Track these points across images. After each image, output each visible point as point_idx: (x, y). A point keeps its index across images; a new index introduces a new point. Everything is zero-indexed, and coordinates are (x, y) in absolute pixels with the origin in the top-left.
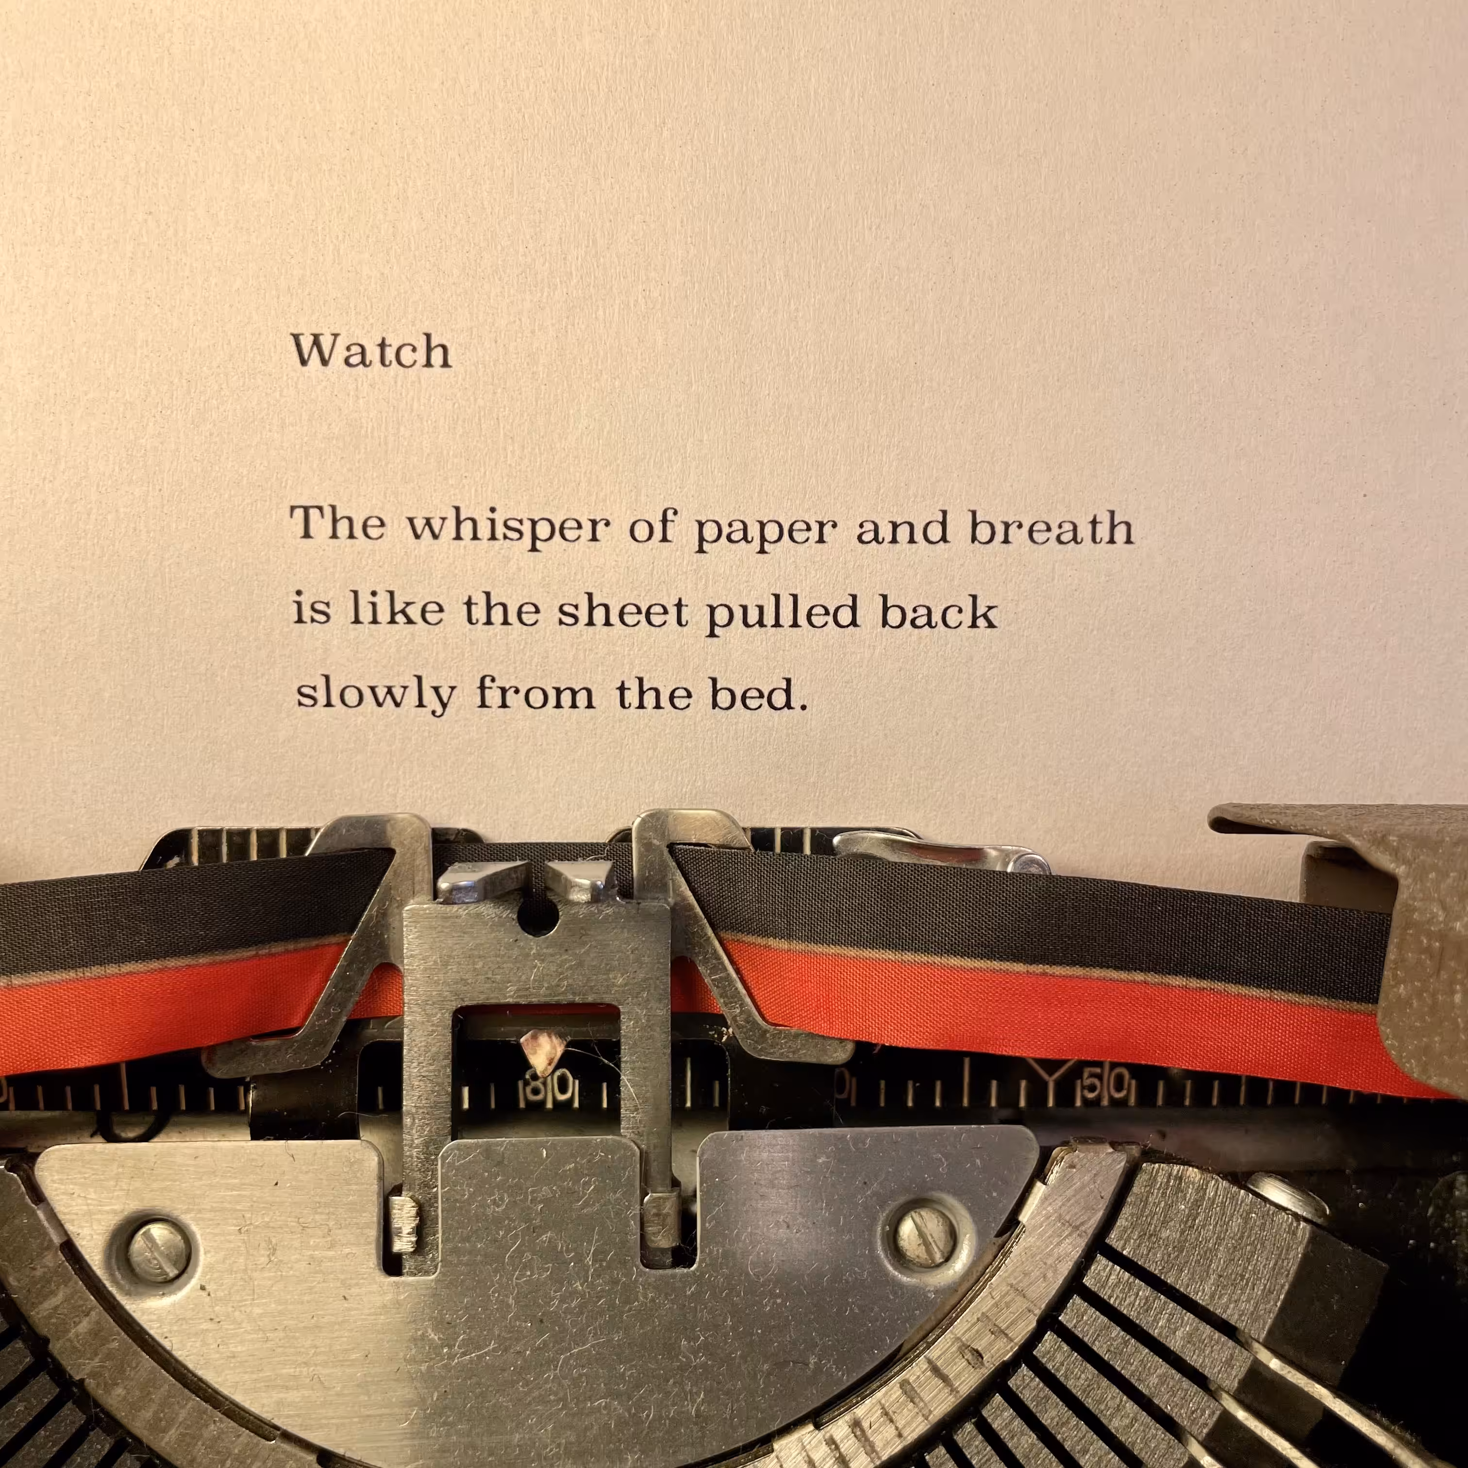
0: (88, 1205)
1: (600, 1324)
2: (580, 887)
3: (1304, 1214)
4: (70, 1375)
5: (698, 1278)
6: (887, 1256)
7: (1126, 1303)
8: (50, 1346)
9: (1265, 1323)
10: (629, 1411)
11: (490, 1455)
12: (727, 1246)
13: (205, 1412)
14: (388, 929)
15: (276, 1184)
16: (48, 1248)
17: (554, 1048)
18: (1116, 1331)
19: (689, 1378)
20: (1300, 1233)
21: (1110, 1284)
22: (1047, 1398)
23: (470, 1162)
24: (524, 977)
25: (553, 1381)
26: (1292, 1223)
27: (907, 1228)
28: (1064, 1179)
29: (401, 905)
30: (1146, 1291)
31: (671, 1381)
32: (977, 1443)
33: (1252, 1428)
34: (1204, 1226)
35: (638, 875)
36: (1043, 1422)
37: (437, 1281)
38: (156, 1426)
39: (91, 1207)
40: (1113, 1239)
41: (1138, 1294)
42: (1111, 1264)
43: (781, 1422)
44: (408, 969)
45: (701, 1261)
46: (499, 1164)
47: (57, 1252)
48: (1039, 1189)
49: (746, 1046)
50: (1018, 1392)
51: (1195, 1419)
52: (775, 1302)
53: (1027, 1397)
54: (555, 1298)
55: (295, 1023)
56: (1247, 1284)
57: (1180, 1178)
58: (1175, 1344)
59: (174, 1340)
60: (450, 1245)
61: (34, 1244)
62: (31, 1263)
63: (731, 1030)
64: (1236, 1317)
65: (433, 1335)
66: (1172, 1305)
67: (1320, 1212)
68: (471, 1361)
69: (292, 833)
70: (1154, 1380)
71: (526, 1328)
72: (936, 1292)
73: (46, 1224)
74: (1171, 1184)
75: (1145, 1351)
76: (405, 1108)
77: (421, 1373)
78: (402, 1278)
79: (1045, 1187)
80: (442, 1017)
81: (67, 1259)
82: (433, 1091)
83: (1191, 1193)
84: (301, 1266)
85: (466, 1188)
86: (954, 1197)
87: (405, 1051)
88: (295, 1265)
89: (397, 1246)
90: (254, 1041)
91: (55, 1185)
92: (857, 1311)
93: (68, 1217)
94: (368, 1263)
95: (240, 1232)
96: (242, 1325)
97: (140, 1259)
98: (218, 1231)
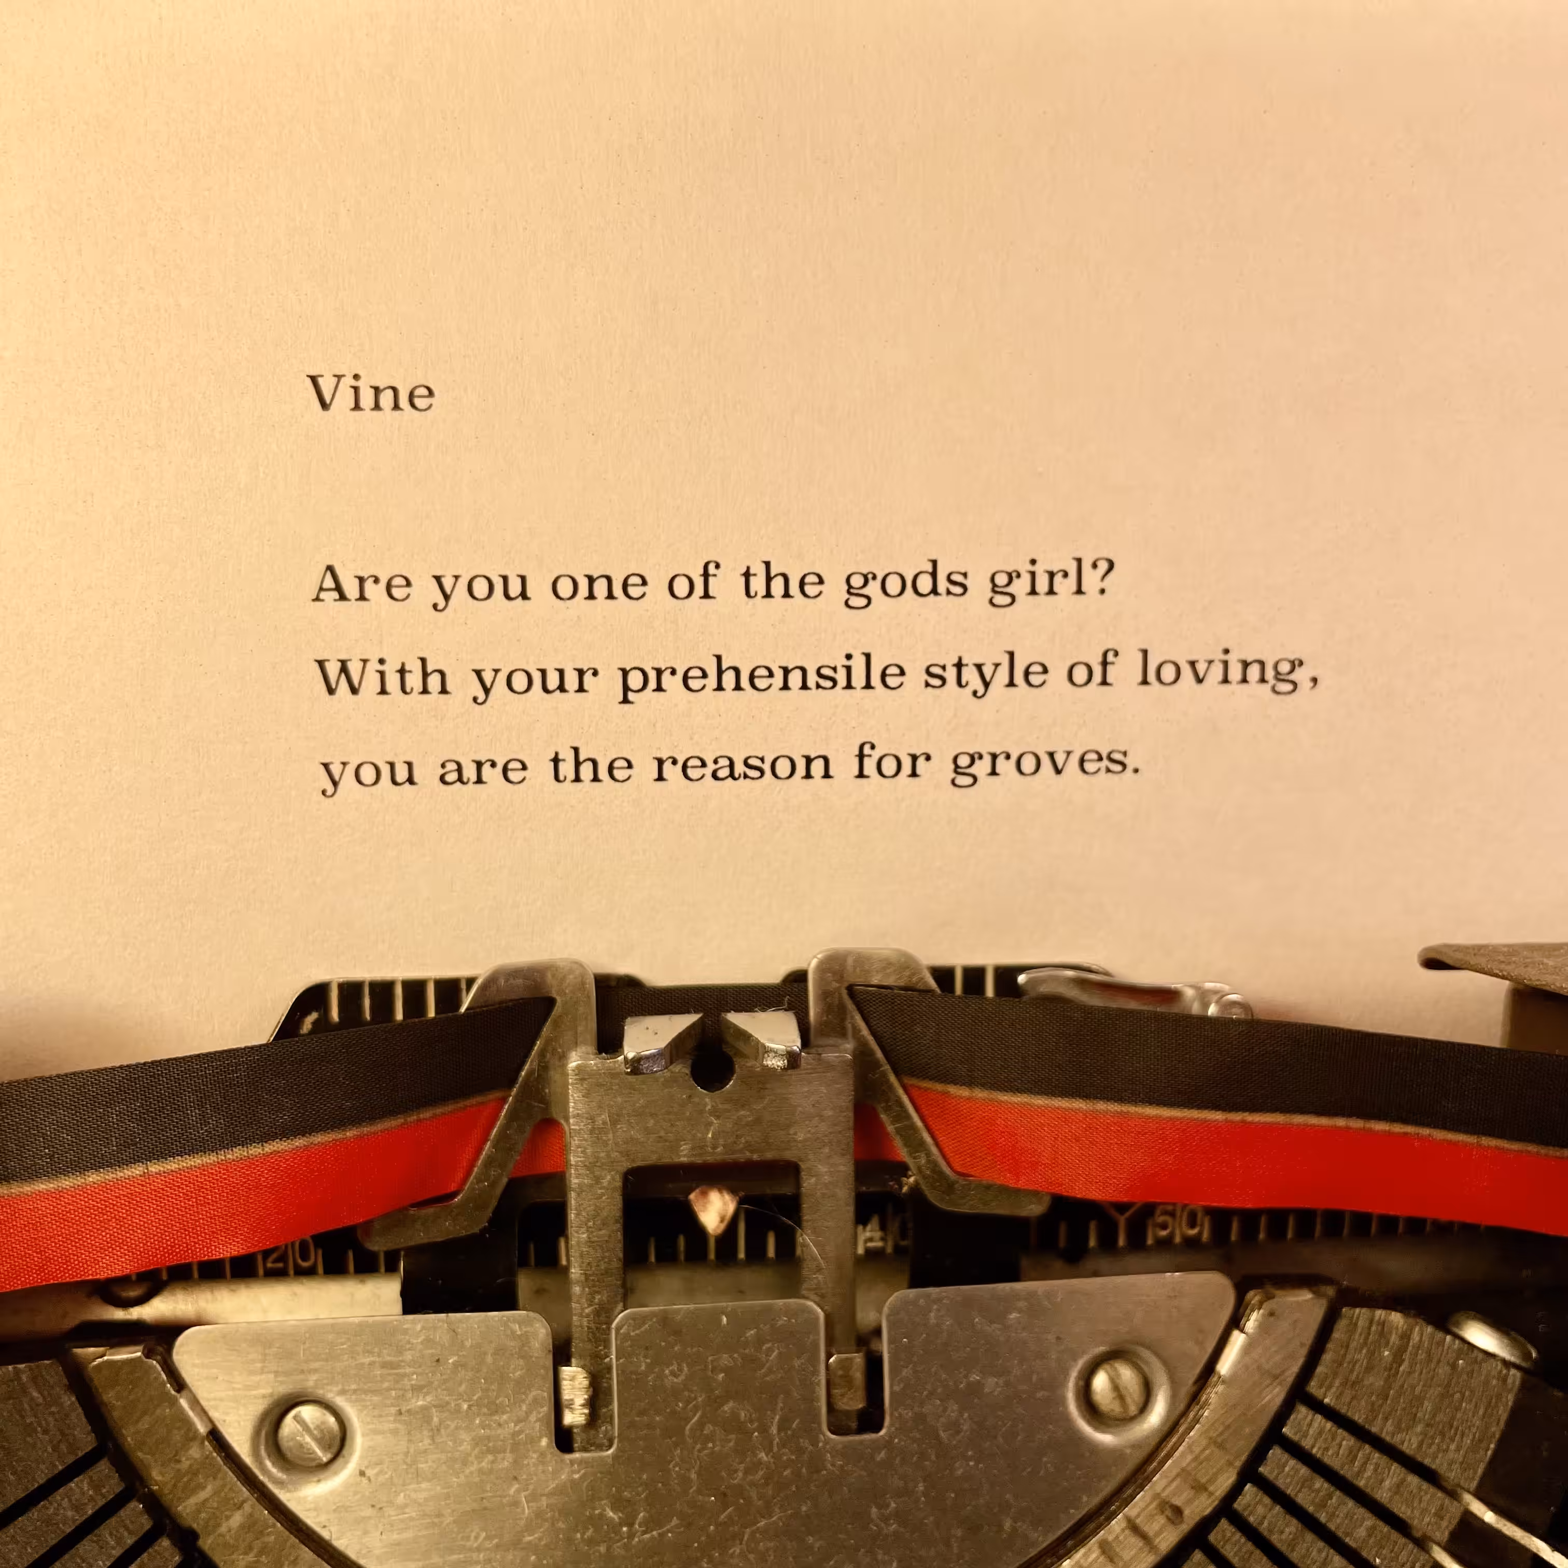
0: (234, 1389)
1: (786, 1495)
2: (776, 1053)
3: (1513, 1359)
5: (888, 1444)
6: (1080, 1412)
7: (1330, 1453)
8: (201, 1543)
9: (1475, 1473)
12: (917, 1409)
14: (550, 1084)
15: (438, 1361)
16: (194, 1439)
17: (725, 1204)
18: (1320, 1483)
19: (880, 1548)
20: (1510, 1381)
21: (1311, 1432)
22: (1251, 1554)
23: (646, 1331)
24: (699, 1135)
25: (739, 1555)
26: (1501, 1371)
27: (1100, 1381)
28: (1263, 1328)
29: (563, 1057)
30: (1348, 1441)
31: (862, 1550)
34: (1410, 1373)
37: (615, 1457)
39: (237, 1392)
40: (1313, 1387)
41: (1340, 1445)
42: (1311, 1413)
44: (574, 1129)
45: (892, 1425)
46: (677, 1333)
47: (203, 1443)
48: (1237, 1340)
49: (933, 1197)
50: (1219, 1547)
52: (968, 1465)
53: (1228, 1551)
54: (738, 1469)
55: (453, 1187)
56: (1456, 1434)
57: (1382, 1324)
58: (1383, 1495)
59: (333, 1529)
60: (626, 1419)
61: (177, 1436)
62: (175, 1456)
63: (912, 1180)
64: (1446, 1465)
65: (611, 1514)
66: (1377, 1455)
67: (1526, 1356)
68: (653, 1537)
69: (439, 983)
70: (1362, 1532)
71: (710, 1501)
72: (1132, 1447)
73: (191, 1414)
74: (1374, 1328)
75: (1351, 1503)
76: (573, 1276)
77: (600, 1553)
78: (577, 1455)
79: (1243, 1336)
80: (611, 1180)
81: (214, 1449)
82: (603, 1258)
83: (1394, 1339)
84: (466, 1447)
85: (642, 1359)
86: (1148, 1347)
87: (572, 1216)
88: (461, 1444)
89: (569, 1418)
90: (412, 1211)
91: (196, 1370)
92: (1052, 1470)
93: (212, 1403)
94: (540, 1441)
95: (400, 1413)
96: (407, 1510)
97: (291, 1444)
98: (376, 1412)
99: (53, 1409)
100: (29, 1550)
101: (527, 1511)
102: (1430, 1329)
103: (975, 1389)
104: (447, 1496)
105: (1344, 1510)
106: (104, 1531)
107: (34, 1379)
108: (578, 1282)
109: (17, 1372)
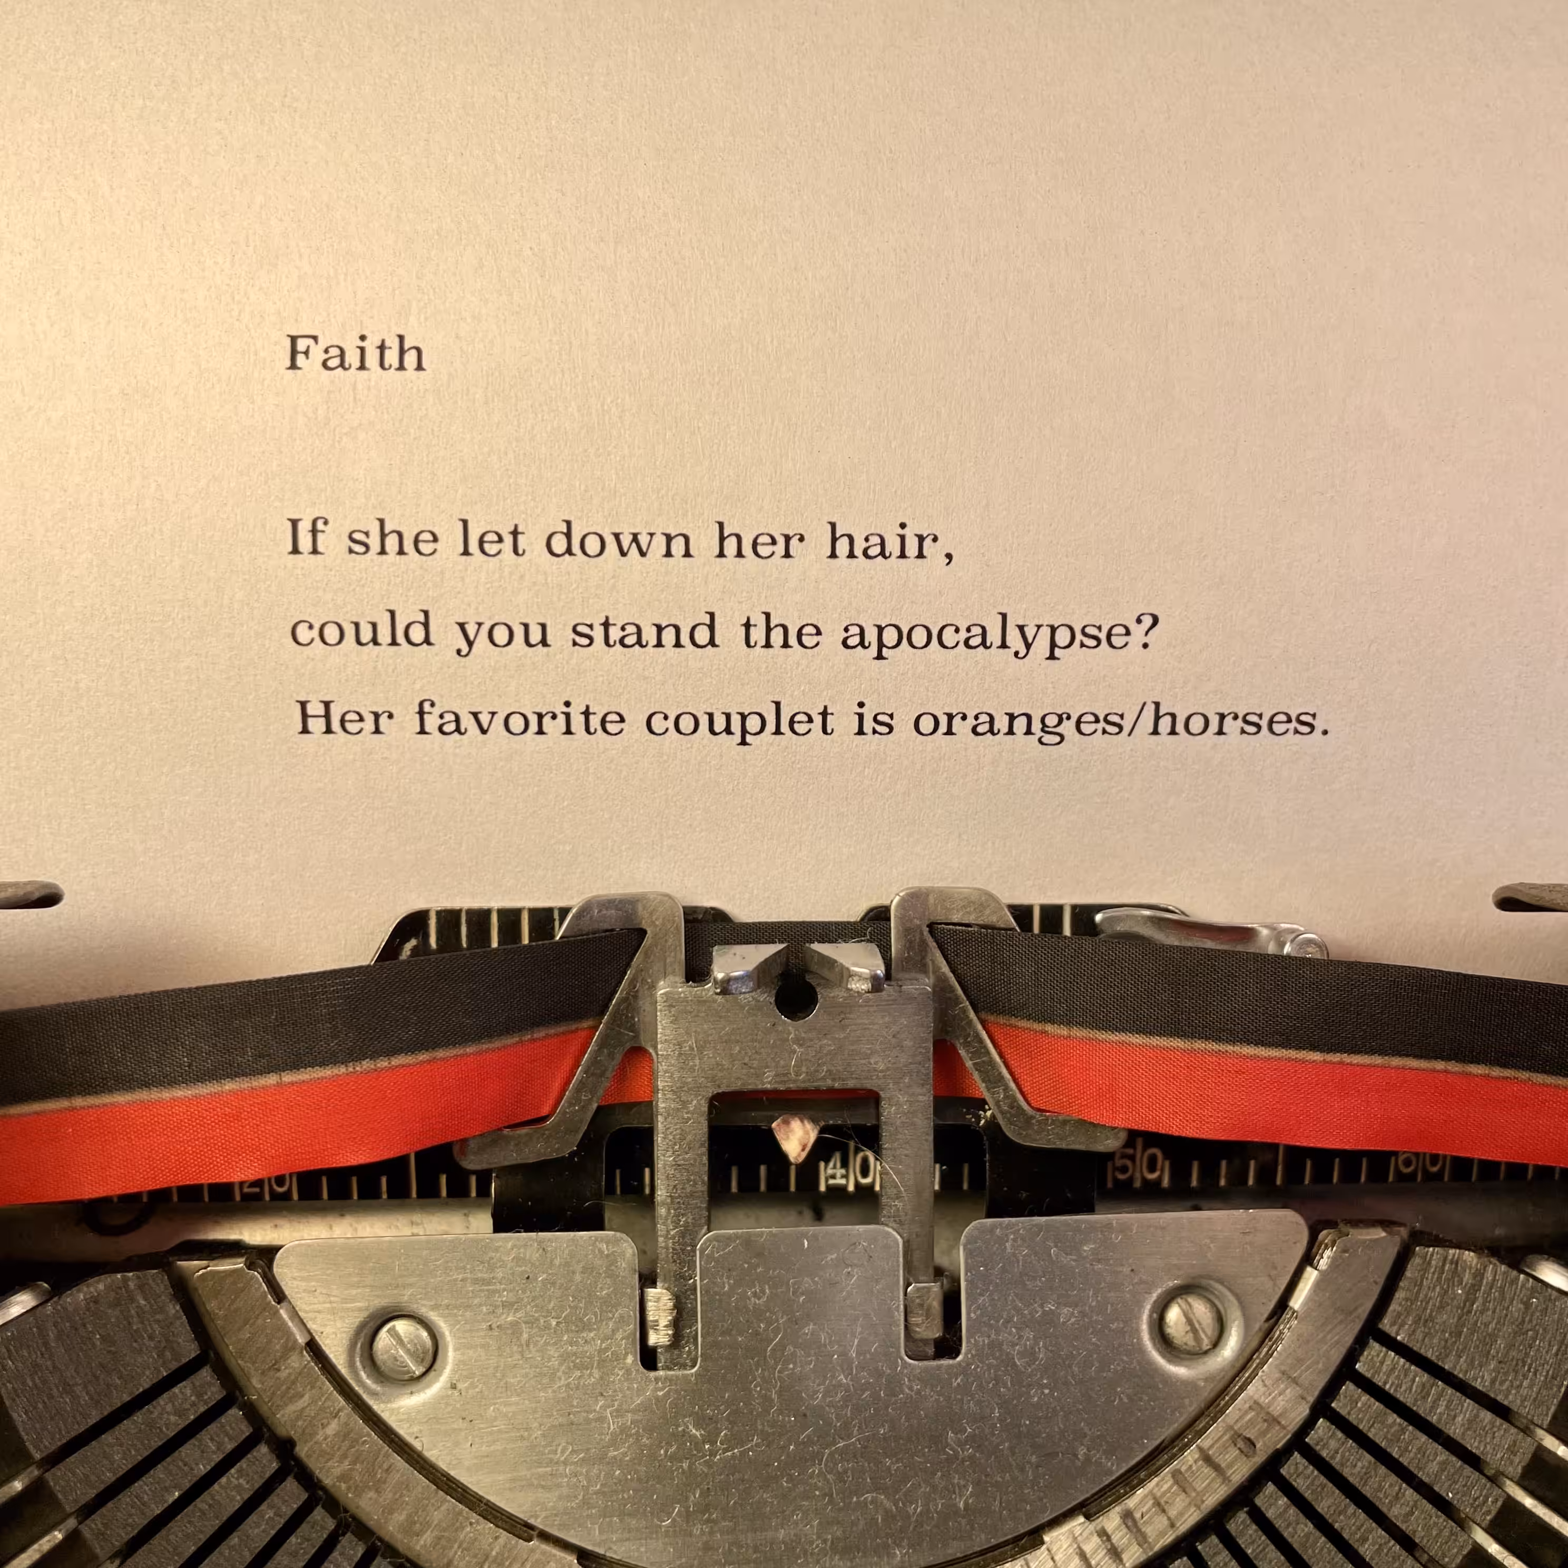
0: (331, 1302)
1: (865, 1418)
2: (860, 976)
4: (317, 1478)
5: (964, 1370)
6: (1154, 1345)
7: (1404, 1388)
8: (297, 1449)
9: (1548, 1409)
10: (896, 1505)
11: (755, 1552)
12: (993, 1336)
13: (460, 1513)
14: (638, 1013)
15: (528, 1278)
16: (293, 1348)
17: (807, 1133)
18: (1393, 1418)
19: (956, 1471)
21: (1384, 1370)
22: (1323, 1487)
23: (729, 1253)
24: (782, 1063)
25: (818, 1475)
27: (1174, 1314)
28: (1335, 1264)
29: (653, 987)
30: (1422, 1377)
31: (939, 1474)
32: (1250, 1532)
33: (1541, 1515)
34: (1482, 1313)
35: (896, 954)
36: (1319, 1510)
37: (697, 1375)
38: (409, 1528)
39: (335, 1305)
40: (1386, 1324)
41: (1414, 1381)
42: (1384, 1349)
43: (1050, 1514)
44: (662, 1055)
45: (968, 1351)
46: (759, 1255)
47: (302, 1352)
48: (1311, 1276)
49: (1010, 1132)
50: (1291, 1480)
51: (1478, 1506)
52: (1043, 1393)
53: (1300, 1484)
54: (818, 1391)
55: (545, 1111)
56: (1529, 1370)
57: (1456, 1262)
58: (1455, 1431)
59: (425, 1440)
60: (710, 1339)
61: (277, 1346)
62: (274, 1364)
63: (989, 1113)
64: (1518, 1402)
65: (694, 1431)
66: (1450, 1391)
68: (733, 1456)
69: (533, 912)
70: (1434, 1467)
71: (790, 1421)
72: (1206, 1380)
73: (290, 1324)
74: (1447, 1268)
75: (1424, 1438)
76: (659, 1198)
77: (683, 1470)
78: (661, 1373)
79: (1316, 1272)
80: (698, 1105)
81: (312, 1359)
82: (689, 1180)
83: (1467, 1278)
84: (555, 1363)
85: (726, 1280)
86: (1222, 1283)
87: (659, 1139)
88: (549, 1361)
89: (653, 1339)
90: (506, 1131)
91: (295, 1283)
92: (1126, 1400)
93: (310, 1315)
94: (625, 1359)
95: (490, 1328)
96: (495, 1424)
97: (385, 1357)
98: (468, 1327)
99: (158, 1317)
100: (133, 1453)
101: (612, 1427)
102: (1503, 1268)
103: (1050, 1319)
104: (535, 1411)
105: (1418, 1443)
106: (205, 1436)
107: (141, 1287)
108: (663, 1204)
109: (125, 1280)
